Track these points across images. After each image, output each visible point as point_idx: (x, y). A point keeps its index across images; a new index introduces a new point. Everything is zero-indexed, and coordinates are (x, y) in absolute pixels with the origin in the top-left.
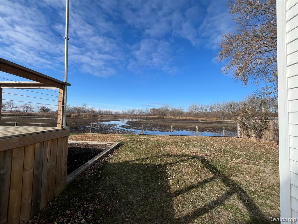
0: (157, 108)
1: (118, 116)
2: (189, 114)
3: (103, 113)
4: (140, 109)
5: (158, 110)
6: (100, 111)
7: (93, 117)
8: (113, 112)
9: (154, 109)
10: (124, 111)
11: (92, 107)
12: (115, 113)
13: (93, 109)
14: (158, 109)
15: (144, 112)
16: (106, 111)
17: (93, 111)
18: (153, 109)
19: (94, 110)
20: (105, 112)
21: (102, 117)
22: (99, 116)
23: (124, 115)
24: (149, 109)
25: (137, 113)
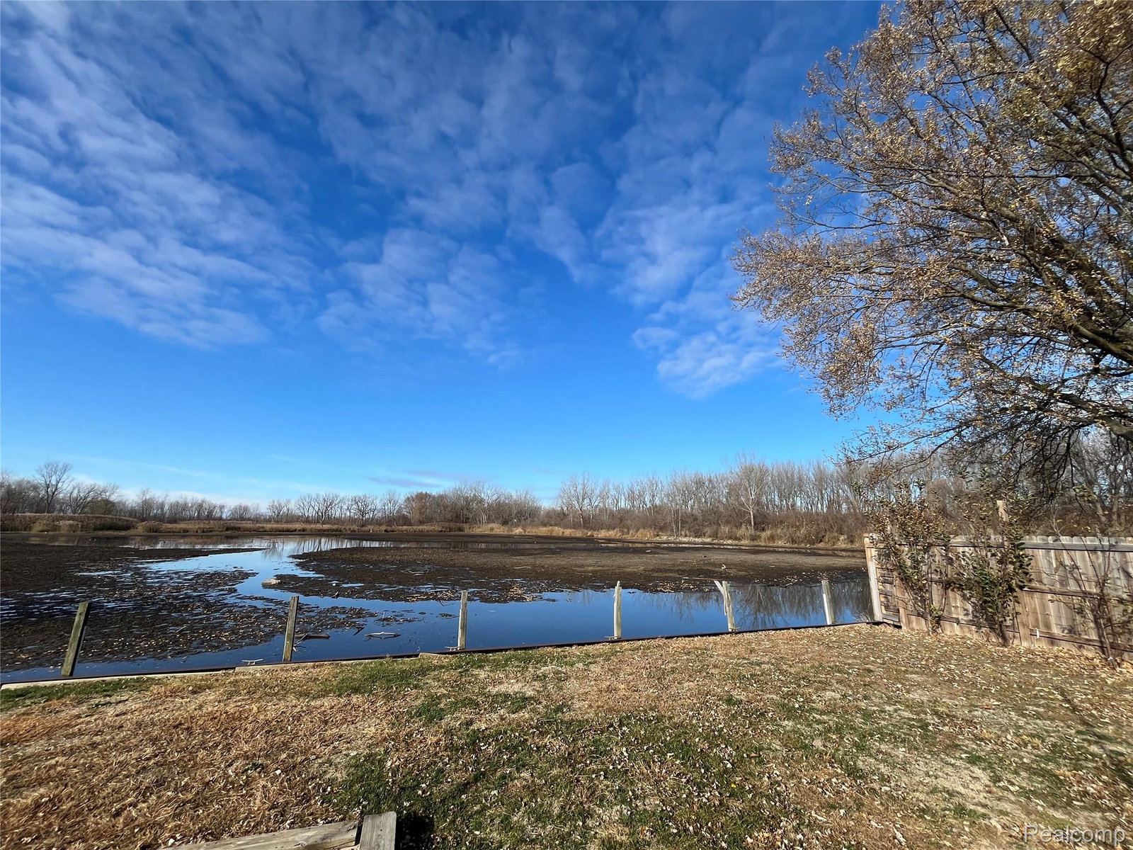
0: (434, 492)
1: (249, 525)
2: (559, 517)
3: (163, 514)
4: (361, 494)
5: (440, 501)
6: (147, 505)
7: (100, 533)
8: (222, 507)
9: (421, 497)
10: (283, 504)
11: (101, 483)
12: (235, 511)
13: (104, 491)
14: (442, 497)
15: (379, 507)
16: (181, 501)
17: (107, 502)
18: (421, 494)
19: (113, 498)
20: (175, 506)
21: (154, 534)
22: (140, 529)
23: (277, 522)
24: (402, 494)
25: (342, 511)
